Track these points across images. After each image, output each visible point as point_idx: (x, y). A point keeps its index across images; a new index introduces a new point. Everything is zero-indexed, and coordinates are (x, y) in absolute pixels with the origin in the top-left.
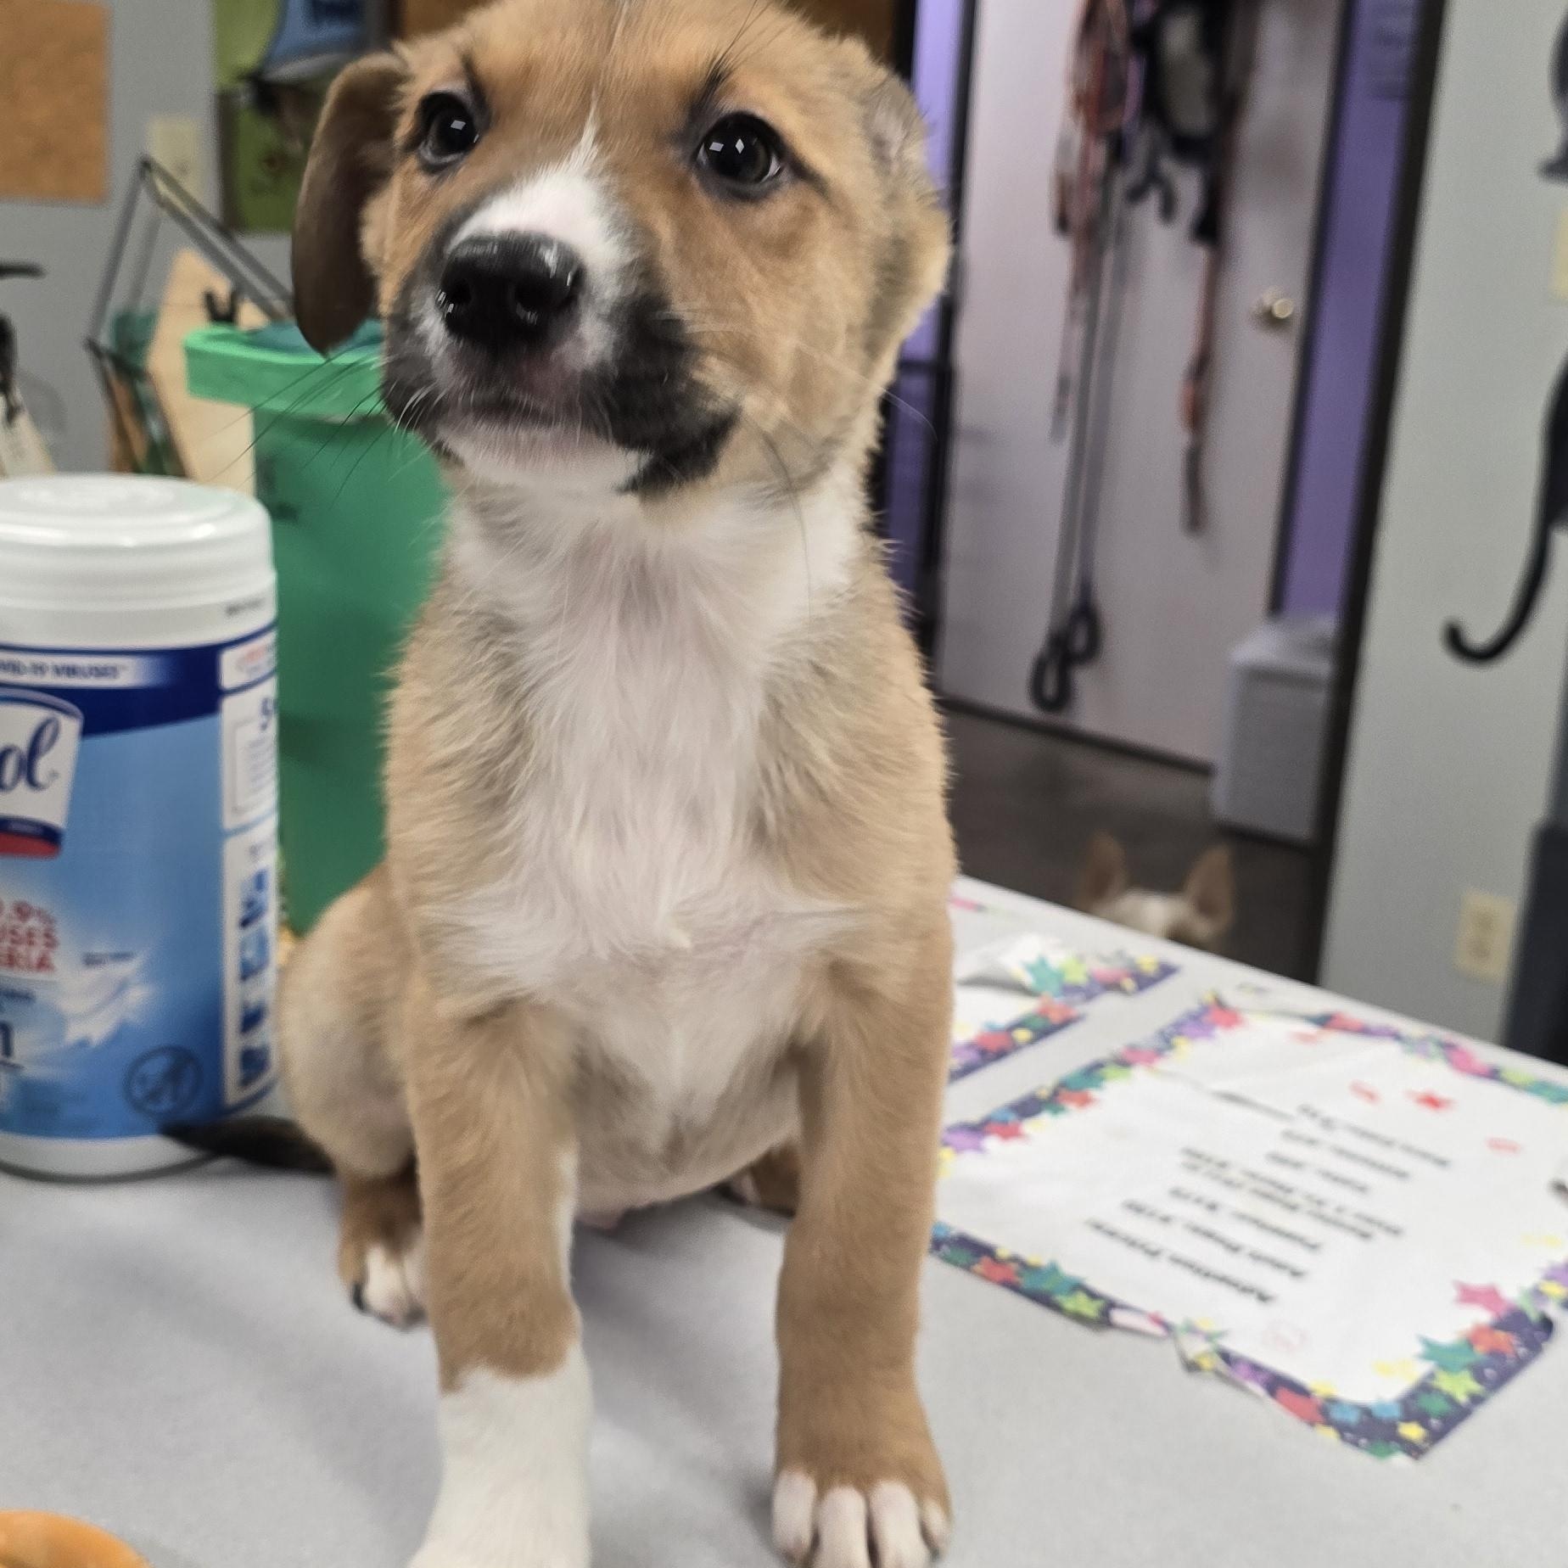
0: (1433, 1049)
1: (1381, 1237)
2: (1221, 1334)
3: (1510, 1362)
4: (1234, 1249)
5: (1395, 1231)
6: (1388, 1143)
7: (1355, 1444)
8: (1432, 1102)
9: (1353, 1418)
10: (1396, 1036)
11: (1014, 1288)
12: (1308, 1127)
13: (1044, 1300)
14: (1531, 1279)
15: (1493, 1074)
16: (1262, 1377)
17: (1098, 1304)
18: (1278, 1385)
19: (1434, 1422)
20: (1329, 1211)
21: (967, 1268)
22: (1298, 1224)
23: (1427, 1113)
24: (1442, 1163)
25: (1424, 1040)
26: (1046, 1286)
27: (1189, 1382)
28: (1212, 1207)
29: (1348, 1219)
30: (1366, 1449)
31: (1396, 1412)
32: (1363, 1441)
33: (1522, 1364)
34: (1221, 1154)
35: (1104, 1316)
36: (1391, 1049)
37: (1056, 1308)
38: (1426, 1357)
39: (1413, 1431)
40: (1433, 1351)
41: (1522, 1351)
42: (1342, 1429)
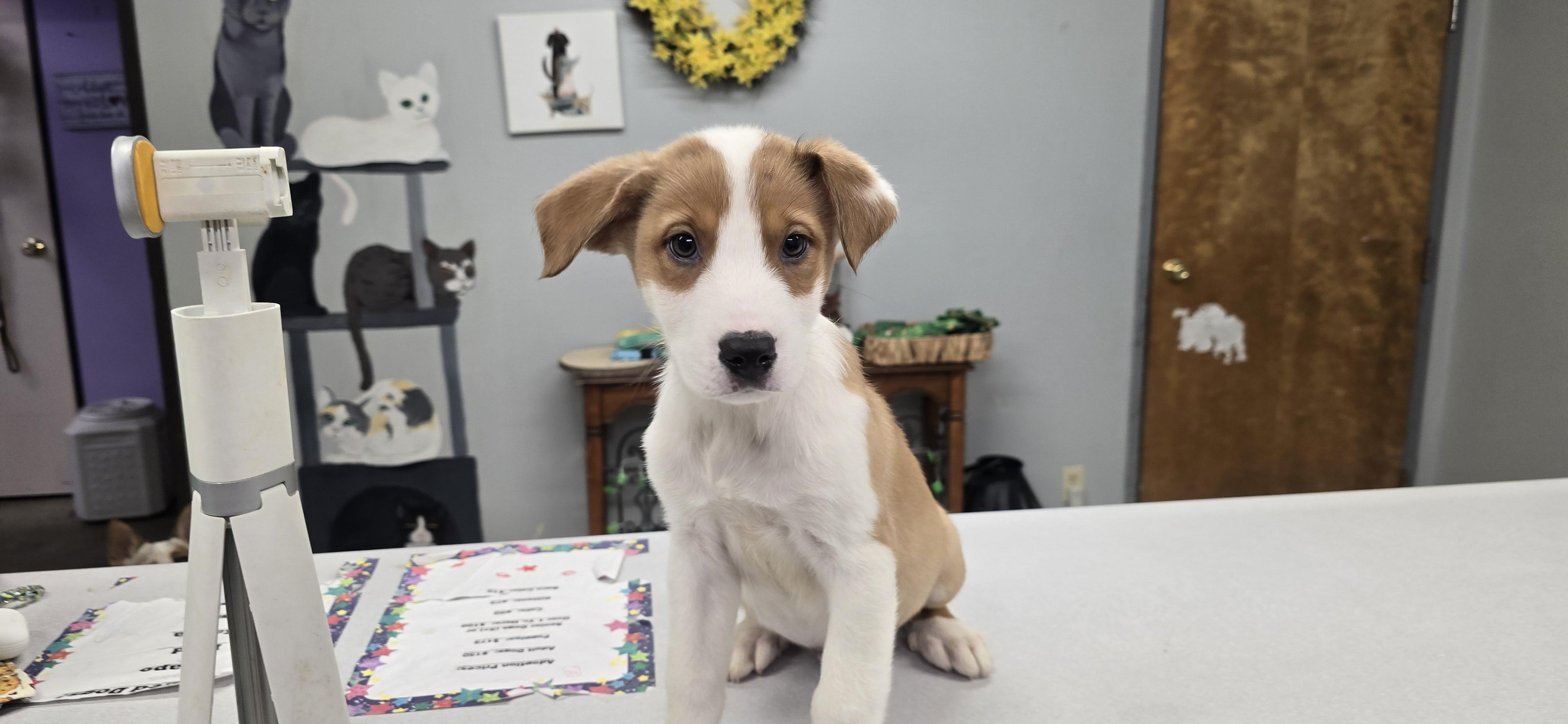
0: (510, 549)
1: (564, 622)
2: (551, 681)
3: (648, 641)
4: (522, 651)
5: (567, 618)
6: (531, 589)
7: (631, 692)
8: (527, 569)
9: (622, 684)
10: (494, 550)
11: (453, 706)
12: (496, 597)
13: (473, 703)
14: (625, 613)
15: (538, 550)
16: (580, 687)
17: (497, 694)
18: (587, 686)
19: (647, 672)
20: (537, 622)
21: (431, 708)
22: (530, 631)
23: (529, 572)
24: (556, 588)
25: (506, 547)
26: (470, 699)
27: (558, 702)
28: (496, 641)
29: (545, 622)
30: (636, 691)
31: (632, 676)
32: (634, 690)
33: (651, 639)
34: (479, 621)
35: (503, 696)
36: (495, 555)
37: (482, 703)
38: (621, 653)
39: (643, 678)
40: (622, 651)
41: (647, 636)
42: (623, 689)
